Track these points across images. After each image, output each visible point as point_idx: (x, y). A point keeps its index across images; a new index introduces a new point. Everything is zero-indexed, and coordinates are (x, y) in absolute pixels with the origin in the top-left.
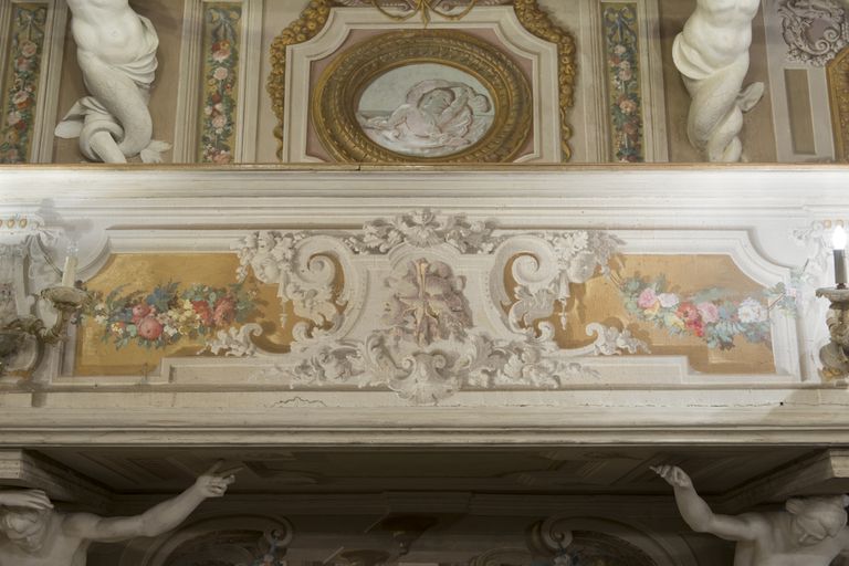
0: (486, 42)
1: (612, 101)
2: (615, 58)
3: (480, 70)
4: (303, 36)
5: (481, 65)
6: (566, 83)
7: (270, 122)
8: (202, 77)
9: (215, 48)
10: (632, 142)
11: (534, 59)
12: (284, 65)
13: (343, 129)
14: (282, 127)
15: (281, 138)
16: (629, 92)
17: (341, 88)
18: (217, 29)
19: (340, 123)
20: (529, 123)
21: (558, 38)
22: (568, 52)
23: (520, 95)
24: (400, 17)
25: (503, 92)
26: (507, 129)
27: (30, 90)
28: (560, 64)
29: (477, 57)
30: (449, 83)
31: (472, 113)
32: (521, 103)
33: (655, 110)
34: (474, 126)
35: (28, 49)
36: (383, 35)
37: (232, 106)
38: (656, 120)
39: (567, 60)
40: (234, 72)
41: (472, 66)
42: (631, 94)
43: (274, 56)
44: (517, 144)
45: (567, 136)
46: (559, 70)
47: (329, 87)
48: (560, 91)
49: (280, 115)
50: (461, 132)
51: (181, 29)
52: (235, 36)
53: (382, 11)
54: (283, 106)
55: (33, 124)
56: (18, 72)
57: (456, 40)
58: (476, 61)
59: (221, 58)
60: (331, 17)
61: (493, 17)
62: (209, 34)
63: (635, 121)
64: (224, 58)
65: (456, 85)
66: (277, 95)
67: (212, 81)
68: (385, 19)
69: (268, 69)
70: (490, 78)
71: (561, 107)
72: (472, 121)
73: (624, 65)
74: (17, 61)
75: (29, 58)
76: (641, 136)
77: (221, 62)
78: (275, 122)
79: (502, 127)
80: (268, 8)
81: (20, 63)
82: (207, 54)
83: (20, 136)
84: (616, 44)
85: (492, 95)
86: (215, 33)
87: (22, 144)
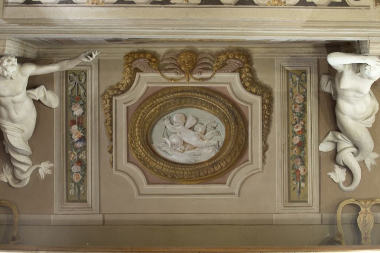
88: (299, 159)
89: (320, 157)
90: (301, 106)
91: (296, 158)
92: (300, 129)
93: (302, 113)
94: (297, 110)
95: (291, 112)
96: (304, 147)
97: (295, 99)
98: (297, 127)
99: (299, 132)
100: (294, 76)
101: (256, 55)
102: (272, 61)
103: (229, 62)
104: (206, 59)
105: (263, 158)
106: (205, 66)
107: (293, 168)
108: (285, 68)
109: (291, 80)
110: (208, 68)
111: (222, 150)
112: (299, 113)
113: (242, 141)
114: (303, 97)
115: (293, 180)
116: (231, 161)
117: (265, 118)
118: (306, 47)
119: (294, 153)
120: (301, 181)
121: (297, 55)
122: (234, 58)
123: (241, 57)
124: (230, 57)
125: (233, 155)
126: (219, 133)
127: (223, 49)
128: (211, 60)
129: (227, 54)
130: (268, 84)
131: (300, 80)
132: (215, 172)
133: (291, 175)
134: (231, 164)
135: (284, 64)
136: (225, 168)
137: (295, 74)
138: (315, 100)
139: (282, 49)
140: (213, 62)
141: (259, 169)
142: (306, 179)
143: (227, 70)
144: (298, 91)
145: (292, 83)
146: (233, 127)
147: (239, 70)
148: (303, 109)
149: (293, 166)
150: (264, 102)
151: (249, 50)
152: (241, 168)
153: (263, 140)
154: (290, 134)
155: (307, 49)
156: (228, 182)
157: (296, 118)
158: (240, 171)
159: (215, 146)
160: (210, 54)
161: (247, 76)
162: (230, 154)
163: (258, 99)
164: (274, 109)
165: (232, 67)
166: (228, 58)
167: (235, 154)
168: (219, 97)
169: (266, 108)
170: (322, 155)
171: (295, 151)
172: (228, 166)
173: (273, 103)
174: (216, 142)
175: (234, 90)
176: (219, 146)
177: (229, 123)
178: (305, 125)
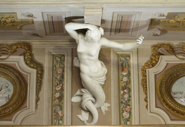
4: (151, 66)
8: (119, 80)
9: (123, 70)
12: (146, 76)
13: (167, 98)
14: (147, 98)
15: (147, 102)
17: (165, 84)
18: (123, 63)
19: (166, 96)
24: (183, 59)
27: (62, 85)
35: (59, 71)
36: (178, 65)
37: (130, 90)
40: (129, 79)
43: (142, 73)
47: (161, 83)
49: (146, 94)
51: (111, 64)
52: (129, 66)
53: (177, 57)
54: (147, 90)
55: (64, 97)
56: (57, 79)
60: (160, 59)
62: (120, 65)
64: (126, 73)
66: (145, 87)
67: (122, 82)
68: (178, 59)
69: (141, 77)
74: (56, 75)
75: (60, 74)
77: (125, 75)
78: (144, 96)
80: (139, 56)
81: (57, 76)
82: (120, 72)
83: (60, 102)
86: (122, 65)
87: (61, 104)
88: (59, 107)
89: (72, 106)
90: (61, 75)
91: (57, 105)
92: (60, 88)
93: (61, 79)
94: (58, 77)
95: (54, 78)
96: (62, 99)
97: (57, 71)
98: (58, 88)
99: (59, 90)
100: (57, 58)
101: (34, 46)
102: (44, 49)
103: (18, 49)
104: (4, 48)
105: (36, 105)
106: (4, 52)
107: (55, 112)
108: (51, 53)
109: (55, 60)
110: (6, 53)
111: (11, 100)
112: (60, 79)
113: (23, 95)
114: (62, 70)
115: (55, 119)
116: (16, 107)
117: (38, 82)
118: (65, 42)
119: (56, 103)
120: (59, 120)
121: (59, 46)
122: (21, 48)
123: (25, 47)
124: (19, 47)
125: (17, 103)
126: (9, 90)
127: (15, 42)
128: (7, 48)
129: (17, 45)
130: (41, 62)
131: (61, 60)
132: (5, 113)
133: (53, 116)
134: (16, 109)
135: (51, 51)
136: (12, 111)
137: (58, 57)
138: (69, 72)
139: (50, 43)
140: (9, 49)
141: (33, 112)
142: (63, 118)
143: (17, 54)
144: (59, 66)
145: (55, 62)
146: (18, 87)
147: (24, 54)
148: (62, 77)
149: (55, 110)
150: (38, 73)
151: (30, 43)
152: (22, 111)
153: (36, 95)
154: (53, 92)
155: (66, 43)
156: (13, 119)
157: (57, 82)
158: (21, 113)
159: (6, 97)
160: (7, 45)
161: (28, 57)
162: (15, 103)
163: (35, 71)
164: (44, 77)
165: (20, 52)
166: (18, 47)
167: (18, 103)
168: (11, 69)
169: (39, 76)
170: (73, 104)
171: (56, 102)
172: (14, 110)
173: (44, 73)
174: (7, 96)
175: (20, 65)
176: (9, 98)
177: (16, 84)
178: (63, 86)
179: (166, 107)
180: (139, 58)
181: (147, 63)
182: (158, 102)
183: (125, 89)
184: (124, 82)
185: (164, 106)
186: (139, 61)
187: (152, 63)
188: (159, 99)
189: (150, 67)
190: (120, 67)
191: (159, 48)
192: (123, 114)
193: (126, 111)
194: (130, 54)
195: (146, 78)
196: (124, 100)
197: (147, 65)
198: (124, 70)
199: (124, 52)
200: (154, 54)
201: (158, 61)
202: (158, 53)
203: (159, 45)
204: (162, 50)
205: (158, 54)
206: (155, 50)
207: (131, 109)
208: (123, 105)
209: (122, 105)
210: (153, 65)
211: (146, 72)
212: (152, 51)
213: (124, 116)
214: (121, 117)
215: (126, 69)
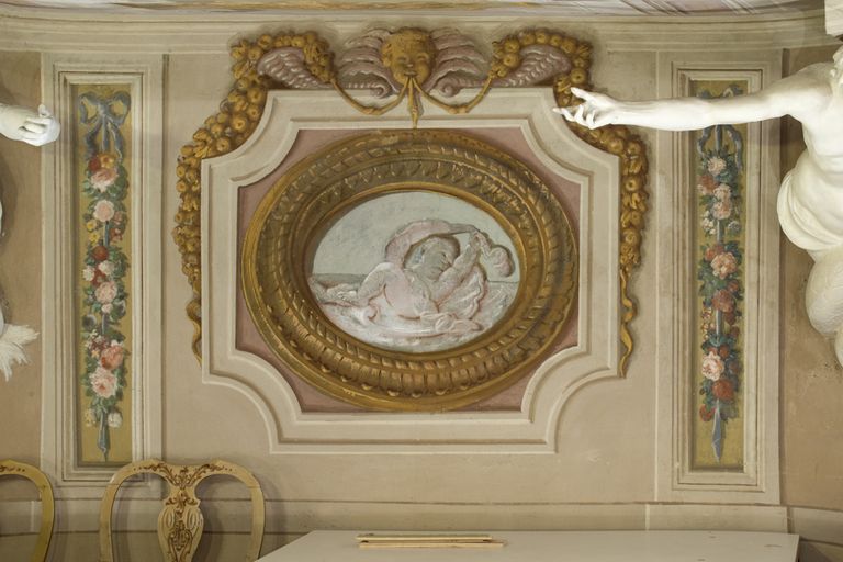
0: (509, 152)
1: (700, 256)
2: (708, 180)
3: (498, 204)
4: (225, 143)
5: (500, 194)
6: (630, 225)
7: (181, 294)
8: (77, 217)
9: (94, 167)
10: (727, 325)
11: (583, 182)
12: (198, 195)
13: (290, 305)
14: (199, 302)
15: (199, 320)
16: (727, 239)
17: (286, 235)
18: (95, 134)
19: (286, 296)
20: (571, 294)
21: (621, 144)
22: (636, 170)
23: (559, 246)
24: (375, 108)
25: (533, 241)
26: (538, 306)
28: (624, 193)
29: (494, 178)
30: (451, 226)
31: (485, 278)
32: (560, 260)
33: (764, 269)
34: (487, 301)
36: (350, 141)
37: (123, 266)
38: (764, 287)
39: (634, 184)
40: (124, 208)
41: (487, 195)
42: (731, 243)
43: (183, 179)
44: (553, 330)
45: (629, 316)
46: (621, 203)
47: (267, 231)
48: (622, 239)
49: (195, 282)
50: (468, 311)
52: (123, 145)
53: (348, 97)
54: (199, 266)
57: (462, 148)
58: (494, 188)
59: (102, 184)
60: (268, 109)
61: (521, 109)
62: (83, 141)
63: (733, 288)
64: (108, 183)
65: (462, 229)
66: (190, 248)
67: (92, 224)
68: (353, 111)
69: (175, 202)
70: (514, 216)
71: (622, 267)
72: (486, 291)
73: (721, 192)
76: (740, 314)
77: (103, 189)
78: (187, 294)
79: (531, 302)
82: (83, 176)
84: (711, 155)
85: (516, 245)
86: (92, 140)
179: (281, 346)
180: (172, 104)
181: (207, 131)
182: (249, 324)
183: (104, 258)
184: (100, 225)
185: (274, 344)
186: (171, 122)
187: (230, 132)
188: (255, 308)
189: (220, 149)
190: (84, 152)
191: (265, 52)
192: (92, 376)
193: (106, 366)
194: (129, 85)
195: (196, 208)
196: (99, 310)
197: (205, 142)
198: (98, 168)
199: (101, 77)
200: (243, 86)
201: (260, 119)
202: (260, 77)
203: (266, 39)
204: (280, 62)
205: (258, 81)
206: (247, 64)
207: (127, 353)
208: (94, 333)
209: (86, 334)
210: (235, 141)
211: (199, 177)
212: (233, 69)
213: (95, 389)
214: (83, 393)
215: (111, 161)
